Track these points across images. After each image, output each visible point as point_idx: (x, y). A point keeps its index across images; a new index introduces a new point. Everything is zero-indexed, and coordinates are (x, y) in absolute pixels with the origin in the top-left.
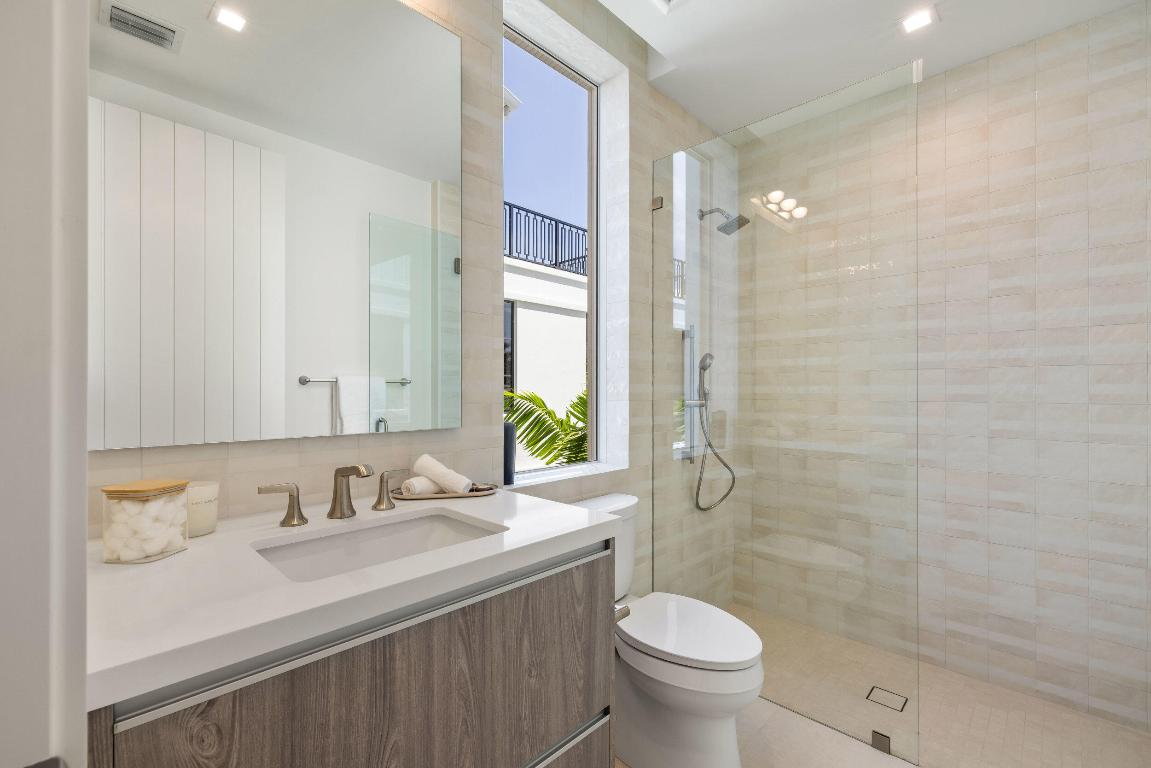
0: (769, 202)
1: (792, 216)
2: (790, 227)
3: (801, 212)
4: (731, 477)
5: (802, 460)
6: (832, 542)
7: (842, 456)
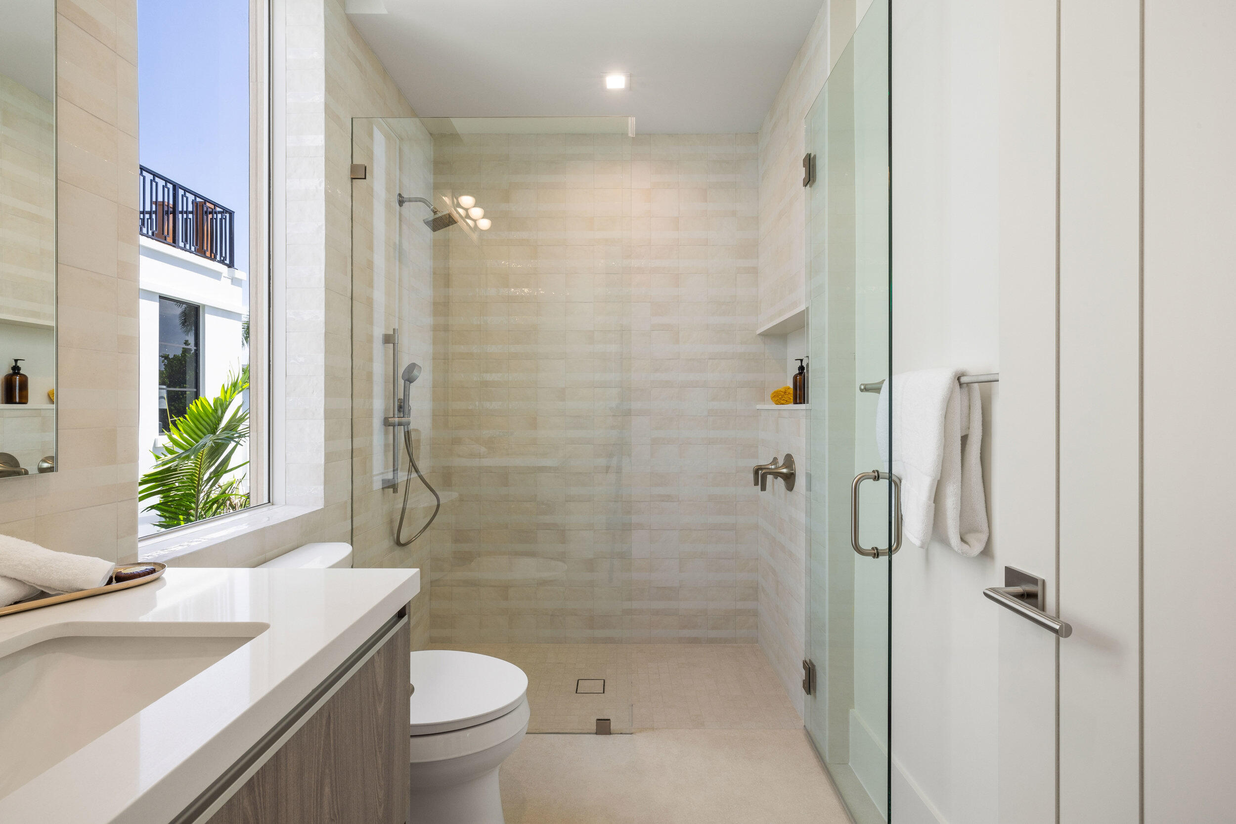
0: (459, 205)
1: (476, 225)
2: (475, 236)
3: (485, 224)
4: (436, 503)
5: (504, 476)
6: (532, 554)
7: (542, 469)
